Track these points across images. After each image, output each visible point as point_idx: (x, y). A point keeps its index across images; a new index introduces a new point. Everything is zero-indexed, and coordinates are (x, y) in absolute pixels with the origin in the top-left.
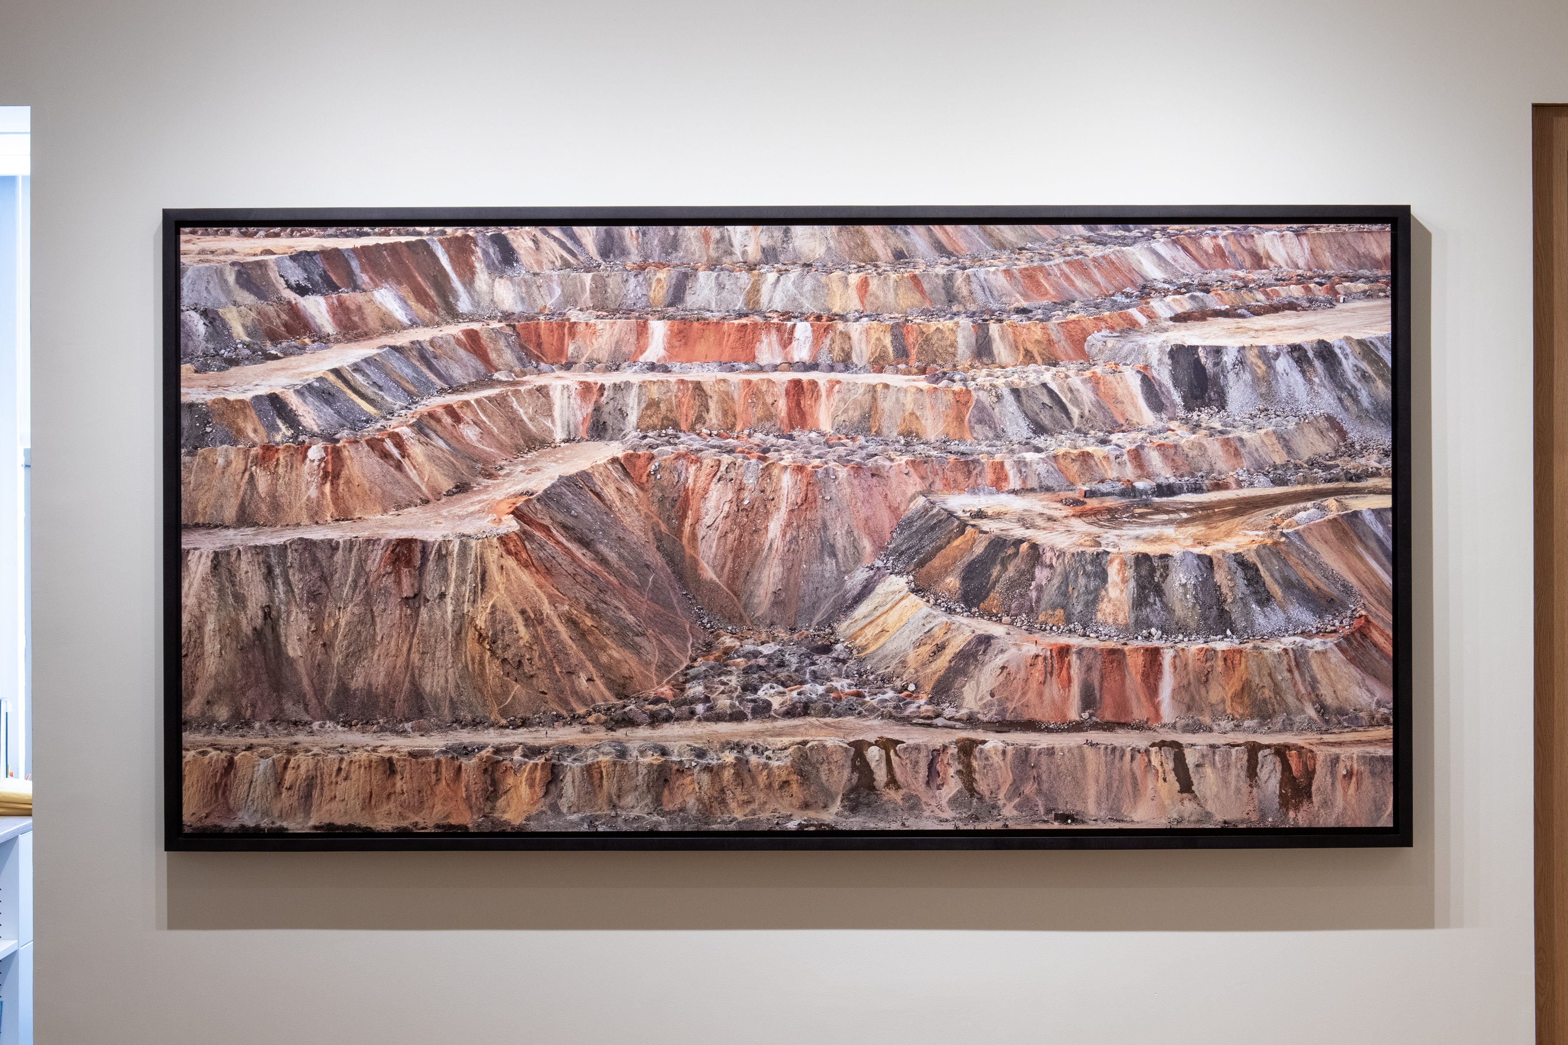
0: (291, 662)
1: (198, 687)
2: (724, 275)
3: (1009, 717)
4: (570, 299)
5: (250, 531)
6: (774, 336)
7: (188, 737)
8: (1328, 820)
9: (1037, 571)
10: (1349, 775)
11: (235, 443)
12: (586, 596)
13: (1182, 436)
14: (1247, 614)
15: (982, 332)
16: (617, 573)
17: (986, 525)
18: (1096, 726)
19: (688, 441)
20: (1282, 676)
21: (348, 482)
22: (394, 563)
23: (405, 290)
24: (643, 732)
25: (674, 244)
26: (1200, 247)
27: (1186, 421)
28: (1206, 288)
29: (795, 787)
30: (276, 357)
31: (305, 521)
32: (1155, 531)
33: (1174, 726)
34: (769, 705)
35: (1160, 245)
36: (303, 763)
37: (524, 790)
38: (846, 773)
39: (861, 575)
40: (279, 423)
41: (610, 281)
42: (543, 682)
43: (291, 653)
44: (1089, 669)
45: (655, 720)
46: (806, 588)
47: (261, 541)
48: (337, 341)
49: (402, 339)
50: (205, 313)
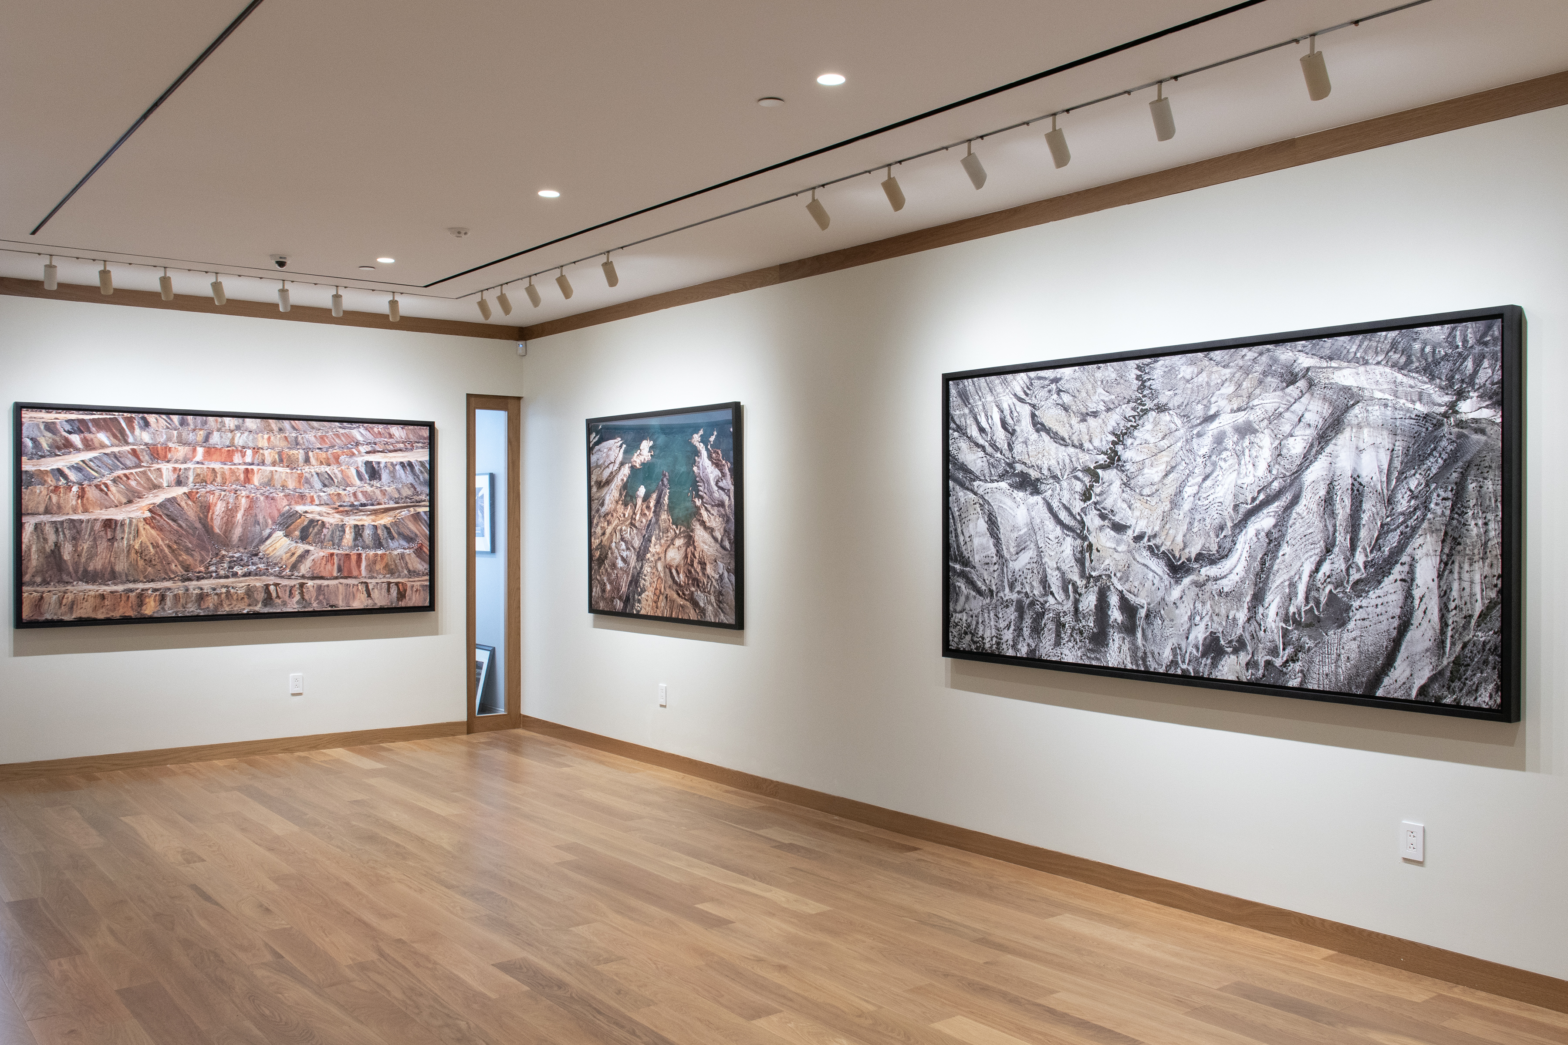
0: (65, 561)
1: (29, 570)
2: (222, 433)
3: (315, 575)
4: (169, 439)
5: (49, 516)
6: (239, 454)
7: (24, 588)
8: (410, 604)
9: (324, 530)
10: (417, 591)
11: (43, 485)
12: (174, 538)
13: (368, 488)
14: (387, 542)
15: (307, 454)
16: (185, 531)
17: (308, 515)
18: (342, 578)
19: (210, 487)
20: (397, 561)
21: (87, 499)
22: (104, 527)
23: (109, 434)
24: (194, 583)
25: (206, 423)
26: (374, 431)
27: (369, 484)
28: (375, 444)
29: (246, 599)
30: (60, 455)
31: (71, 512)
32: (360, 517)
33: (365, 577)
34: (237, 573)
35: (362, 430)
36: (70, 597)
37: (152, 603)
38: (263, 594)
39: (268, 531)
40: (61, 478)
41: (183, 434)
42: (159, 567)
43: (65, 558)
44: (340, 560)
45: (199, 579)
46: (250, 535)
47: (54, 519)
48: (83, 450)
49: (108, 451)
50: (32, 439)
